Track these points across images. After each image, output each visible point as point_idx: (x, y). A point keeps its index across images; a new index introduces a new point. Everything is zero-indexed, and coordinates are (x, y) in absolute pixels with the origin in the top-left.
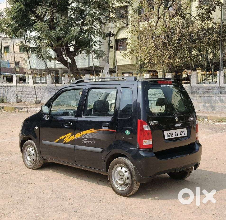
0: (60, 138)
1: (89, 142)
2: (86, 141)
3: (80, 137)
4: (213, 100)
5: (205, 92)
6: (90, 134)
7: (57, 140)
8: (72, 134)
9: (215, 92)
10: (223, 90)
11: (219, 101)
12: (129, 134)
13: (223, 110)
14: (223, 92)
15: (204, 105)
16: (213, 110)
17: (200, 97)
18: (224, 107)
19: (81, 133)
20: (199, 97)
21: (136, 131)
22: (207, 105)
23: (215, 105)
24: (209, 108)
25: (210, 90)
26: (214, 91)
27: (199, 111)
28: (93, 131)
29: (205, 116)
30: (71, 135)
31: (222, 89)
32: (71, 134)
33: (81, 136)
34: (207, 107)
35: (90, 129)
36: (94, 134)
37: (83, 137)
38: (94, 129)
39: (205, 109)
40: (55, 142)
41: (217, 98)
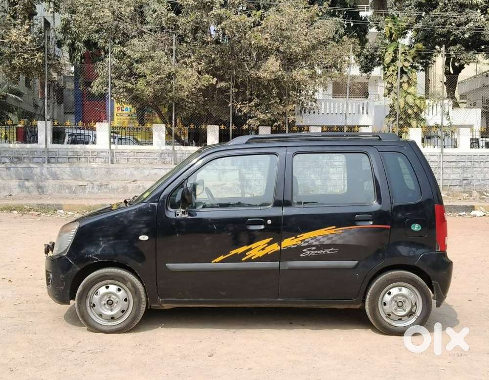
0: (233, 252)
1: (322, 251)
2: (314, 250)
3: (294, 245)
4: (36, 175)
5: (15, 160)
6: (324, 236)
7: (222, 258)
8: (271, 240)
9: (35, 160)
10: (54, 156)
11: (48, 176)
12: (420, 229)
13: (61, 193)
14: (52, 160)
15: (21, 184)
16: (42, 193)
17: (8, 168)
18: (63, 187)
19: (298, 236)
20: (5, 169)
21: (434, 223)
22: (27, 184)
23: (44, 183)
24: (31, 189)
25: (25, 156)
26: (34, 157)
27: (10, 195)
28: (332, 231)
29: (57, 205)
30: (267, 243)
31: (50, 154)
32: (268, 240)
33: (300, 242)
34: (28, 188)
35: (323, 228)
36: (335, 236)
37: (306, 244)
38: (334, 227)
39: (23, 191)
40: (215, 262)
41: (45, 171)
